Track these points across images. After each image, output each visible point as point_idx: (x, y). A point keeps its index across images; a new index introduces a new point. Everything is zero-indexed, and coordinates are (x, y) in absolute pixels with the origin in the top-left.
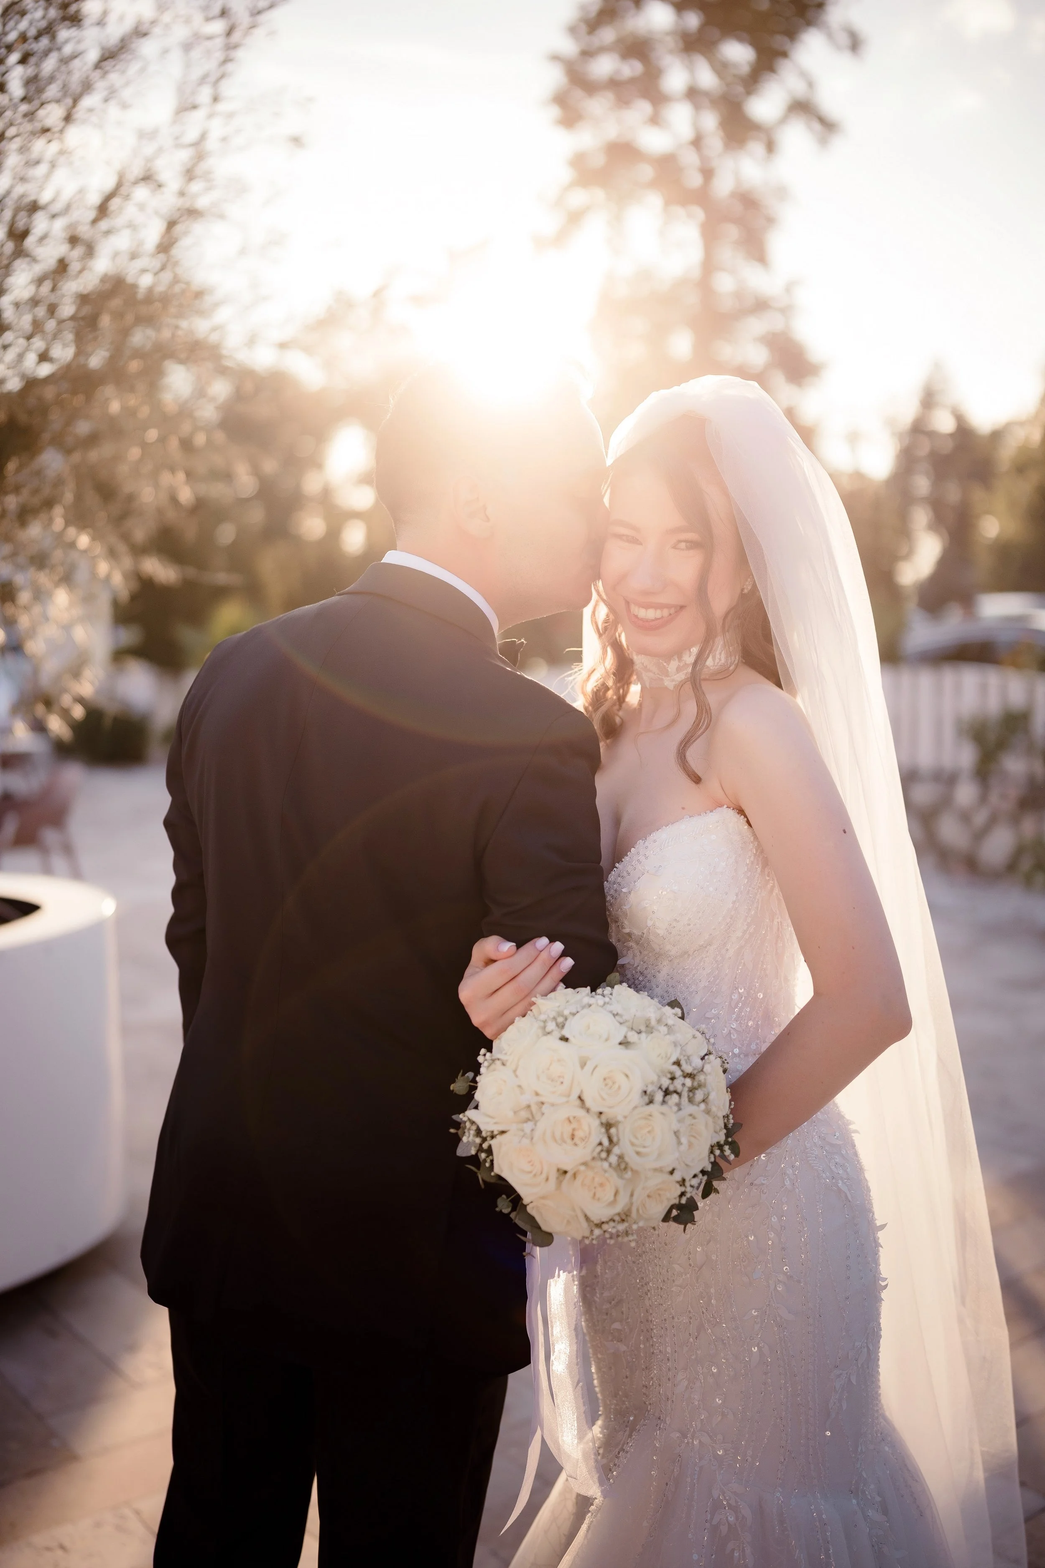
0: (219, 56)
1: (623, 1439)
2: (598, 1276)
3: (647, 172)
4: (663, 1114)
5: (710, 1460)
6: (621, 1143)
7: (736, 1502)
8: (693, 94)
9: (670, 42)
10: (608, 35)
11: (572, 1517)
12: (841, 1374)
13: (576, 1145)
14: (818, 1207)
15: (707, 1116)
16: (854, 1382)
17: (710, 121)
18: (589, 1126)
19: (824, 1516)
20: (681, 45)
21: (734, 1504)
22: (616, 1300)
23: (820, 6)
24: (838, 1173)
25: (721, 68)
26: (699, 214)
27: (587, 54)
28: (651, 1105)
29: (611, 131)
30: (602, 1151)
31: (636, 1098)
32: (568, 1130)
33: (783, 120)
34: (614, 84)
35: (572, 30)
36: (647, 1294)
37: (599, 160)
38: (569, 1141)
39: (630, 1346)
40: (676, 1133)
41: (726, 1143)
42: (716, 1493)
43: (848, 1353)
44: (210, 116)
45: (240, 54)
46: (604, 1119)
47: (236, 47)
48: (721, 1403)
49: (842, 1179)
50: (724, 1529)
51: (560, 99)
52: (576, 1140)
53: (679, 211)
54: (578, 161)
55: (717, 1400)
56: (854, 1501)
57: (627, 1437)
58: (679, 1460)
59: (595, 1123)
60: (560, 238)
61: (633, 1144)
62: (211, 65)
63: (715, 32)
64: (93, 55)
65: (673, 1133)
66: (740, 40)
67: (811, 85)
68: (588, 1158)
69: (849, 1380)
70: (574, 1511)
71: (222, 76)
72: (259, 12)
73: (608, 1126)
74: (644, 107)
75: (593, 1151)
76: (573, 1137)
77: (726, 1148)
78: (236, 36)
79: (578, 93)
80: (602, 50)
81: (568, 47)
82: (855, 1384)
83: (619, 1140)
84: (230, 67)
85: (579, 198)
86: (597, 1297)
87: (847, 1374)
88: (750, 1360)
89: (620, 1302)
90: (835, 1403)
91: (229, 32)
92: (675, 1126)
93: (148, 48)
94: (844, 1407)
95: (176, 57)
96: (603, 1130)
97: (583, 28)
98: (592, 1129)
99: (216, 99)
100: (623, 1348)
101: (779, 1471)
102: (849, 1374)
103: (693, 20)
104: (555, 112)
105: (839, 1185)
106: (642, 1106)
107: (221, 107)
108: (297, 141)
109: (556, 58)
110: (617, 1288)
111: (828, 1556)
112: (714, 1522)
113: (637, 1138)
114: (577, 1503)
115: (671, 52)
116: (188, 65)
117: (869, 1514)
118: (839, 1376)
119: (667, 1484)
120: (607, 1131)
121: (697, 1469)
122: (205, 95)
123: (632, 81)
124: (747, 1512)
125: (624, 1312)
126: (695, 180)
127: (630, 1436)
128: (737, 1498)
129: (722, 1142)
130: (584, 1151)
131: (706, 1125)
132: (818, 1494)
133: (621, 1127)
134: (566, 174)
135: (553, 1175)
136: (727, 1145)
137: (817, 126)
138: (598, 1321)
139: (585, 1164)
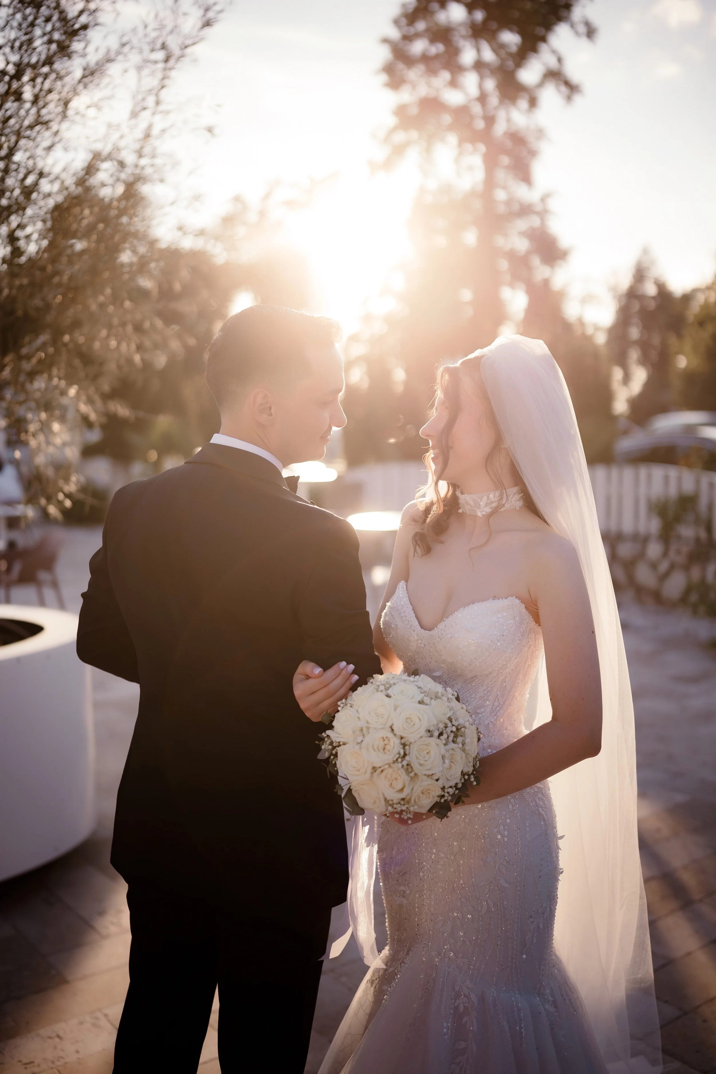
0: (160, 75)
1: (403, 956)
2: (394, 857)
3: (447, 119)
4: (437, 745)
5: (454, 968)
6: (411, 755)
7: (469, 993)
8: (479, 65)
9: (464, 31)
10: (421, 26)
11: (372, 1004)
12: (534, 921)
13: (385, 753)
14: (527, 822)
15: (462, 752)
16: (541, 927)
17: (490, 84)
18: (394, 743)
19: (520, 1005)
20: (470, 32)
21: (467, 994)
22: (403, 872)
23: (568, 7)
24: (540, 804)
25: (498, 48)
26: (482, 148)
27: (407, 38)
28: (431, 738)
29: (423, 91)
30: (399, 757)
31: (423, 732)
32: (382, 744)
33: (541, 84)
34: (425, 58)
35: (396, 22)
36: (422, 869)
37: (414, 110)
38: (381, 750)
39: (409, 900)
40: (443, 757)
41: (472, 774)
42: (457, 988)
43: (538, 910)
44: (154, 114)
45: (173, 73)
46: (403, 741)
47: (171, 69)
48: (463, 935)
49: (542, 807)
50: (461, 1009)
51: (389, 69)
52: (386, 750)
53: (469, 147)
54: (401, 111)
55: (460, 933)
56: (538, 999)
57: (405, 955)
58: (436, 968)
59: (397, 741)
60: (388, 164)
61: (417, 758)
62: (154, 82)
63: (494, 25)
64: (78, 74)
65: (441, 756)
66: (511, 30)
67: (560, 60)
68: (391, 761)
69: (538, 926)
70: (373, 1000)
71: (163, 87)
72: (186, 47)
73: (404, 745)
74: (446, 75)
75: (395, 756)
76: (384, 749)
77: (472, 776)
78: (172, 62)
79: (401, 66)
80: (417, 35)
81: (394, 34)
82: (542, 928)
83: (409, 753)
84: (166, 82)
85: (400, 137)
86: (392, 871)
87: (537, 921)
88: (481, 910)
89: (405, 873)
90: (529, 938)
91: (167, 60)
92: (443, 752)
93: (114, 69)
94: (535, 941)
95: (132, 75)
96: (402, 746)
97: (404, 21)
98: (395, 743)
99: (158, 103)
100: (405, 901)
101: (494, 976)
102: (538, 922)
103: (479, 16)
104: (384, 78)
105: (540, 810)
106: (426, 737)
107: (161, 108)
108: (210, 130)
109: (386, 41)
110: (404, 865)
111: (521, 1028)
112: (456, 1005)
113: (420, 755)
114: (374, 995)
115: (464, 37)
116: (140, 80)
117: (546, 1007)
118: (532, 922)
119: (428, 982)
120: (404, 748)
121: (446, 973)
122: (151, 101)
123: (437, 56)
124: (473, 997)
125: (407, 880)
126: (480, 124)
127: (408, 954)
128: (469, 991)
129: (470, 773)
130: (390, 757)
131: (461, 758)
132: (517, 992)
133: (411, 746)
134: (392, 121)
135: (370, 770)
136: (472, 775)
137: (563, 88)
138: (392, 885)
139: (389, 765)
